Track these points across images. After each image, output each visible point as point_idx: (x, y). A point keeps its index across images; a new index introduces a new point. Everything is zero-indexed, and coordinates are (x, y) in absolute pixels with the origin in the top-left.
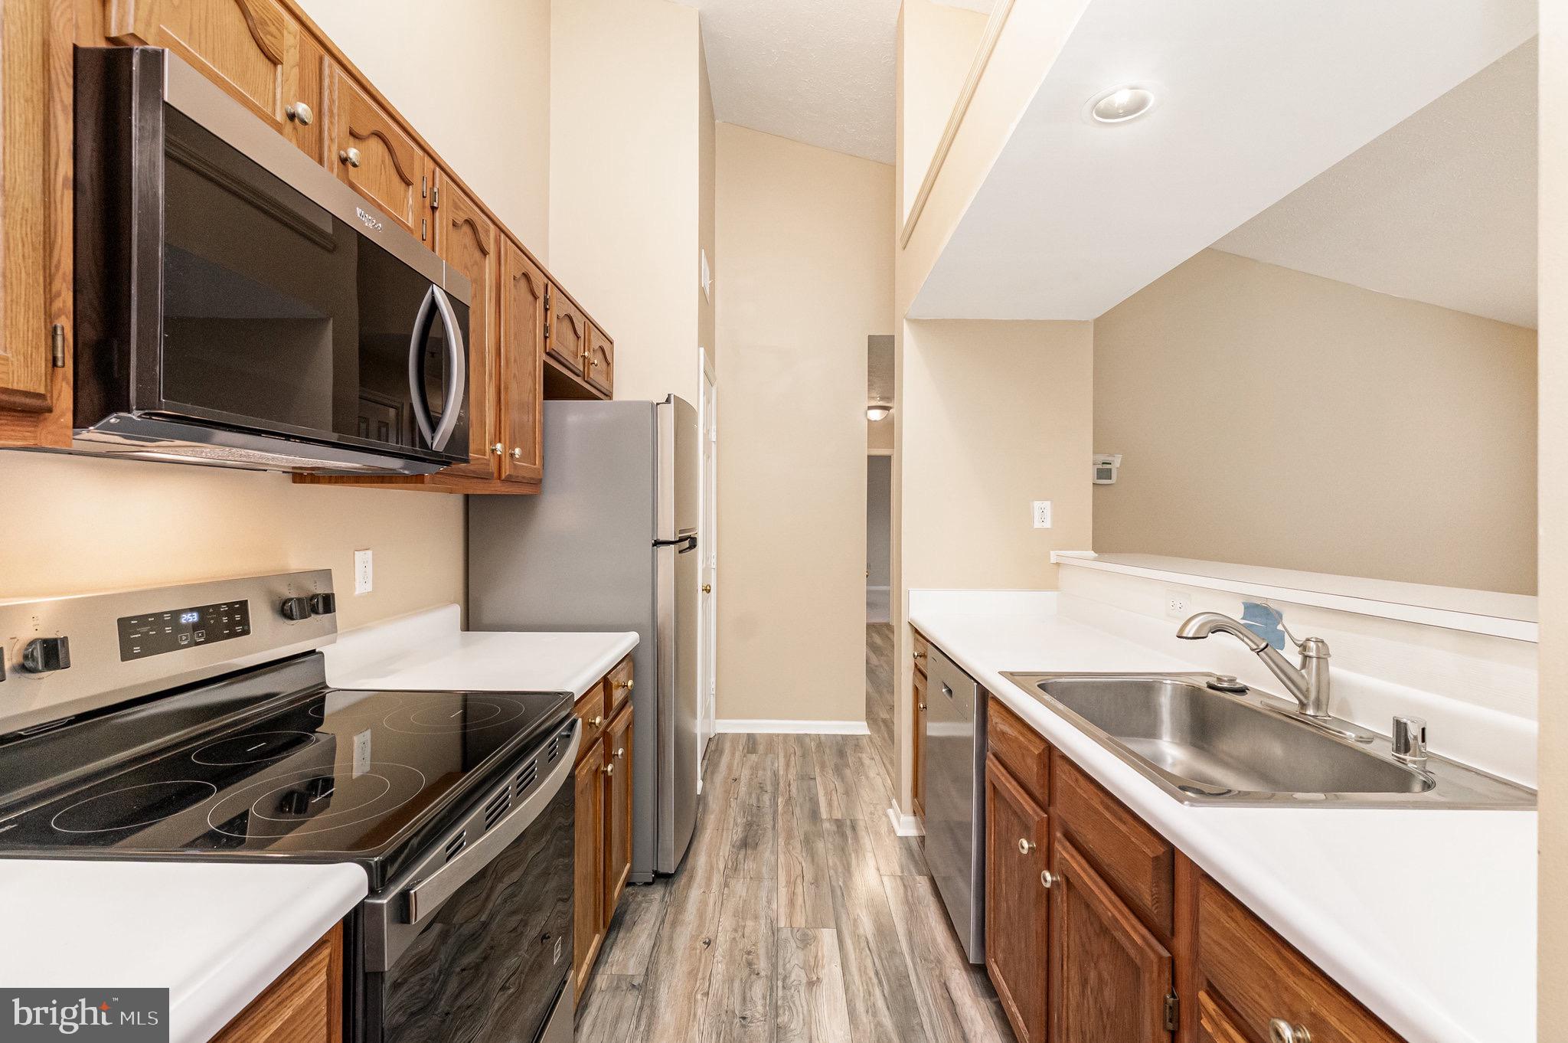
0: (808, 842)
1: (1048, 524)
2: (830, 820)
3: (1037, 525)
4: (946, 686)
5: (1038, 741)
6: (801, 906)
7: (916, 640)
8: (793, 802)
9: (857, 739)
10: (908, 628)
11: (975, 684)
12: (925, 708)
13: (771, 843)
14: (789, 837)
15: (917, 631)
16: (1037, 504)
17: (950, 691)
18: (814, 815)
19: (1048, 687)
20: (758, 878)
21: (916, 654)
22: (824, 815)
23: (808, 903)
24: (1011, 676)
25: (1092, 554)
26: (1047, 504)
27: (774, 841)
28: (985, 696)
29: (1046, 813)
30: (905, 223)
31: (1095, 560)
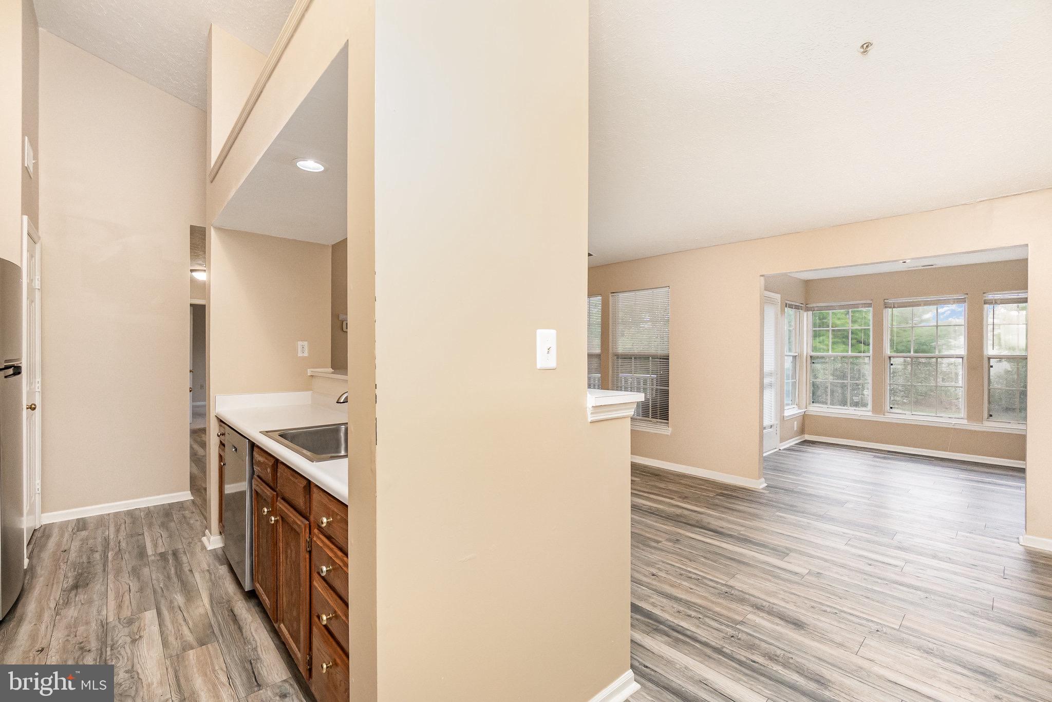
0: (135, 572)
1: (306, 354)
2: (154, 555)
3: (300, 354)
4: (235, 447)
5: (272, 459)
6: (128, 607)
7: (220, 426)
8: (123, 552)
9: (182, 503)
10: (215, 419)
11: (247, 440)
12: (224, 465)
13: (101, 580)
14: (118, 572)
15: (221, 421)
16: (300, 343)
17: (236, 450)
18: (142, 554)
19: (286, 436)
20: (90, 602)
21: (219, 434)
22: (150, 551)
23: (133, 602)
24: (267, 433)
25: (331, 370)
26: (306, 343)
27: (104, 578)
28: (253, 445)
29: (276, 492)
30: (212, 166)
31: (333, 373)
